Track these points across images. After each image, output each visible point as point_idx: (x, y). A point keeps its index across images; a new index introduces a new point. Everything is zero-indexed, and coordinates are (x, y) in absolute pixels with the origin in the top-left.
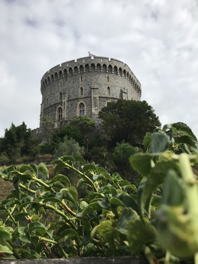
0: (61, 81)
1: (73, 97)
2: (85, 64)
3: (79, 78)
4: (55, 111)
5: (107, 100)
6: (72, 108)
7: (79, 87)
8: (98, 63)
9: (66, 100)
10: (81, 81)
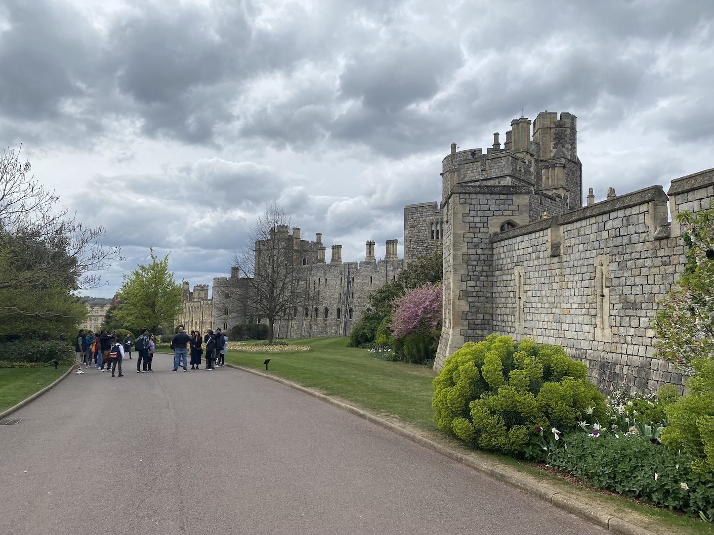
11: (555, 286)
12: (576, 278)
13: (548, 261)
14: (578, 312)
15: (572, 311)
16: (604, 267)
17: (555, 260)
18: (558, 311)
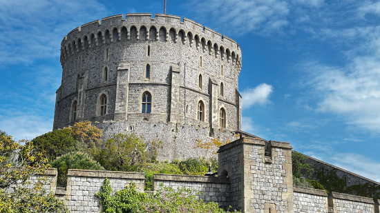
0: (80, 55)
2: (112, 28)
3: (104, 52)
4: (70, 106)
5: (142, 88)
6: (91, 102)
7: (103, 66)
8: (132, 25)
9: (82, 90)
10: (106, 56)
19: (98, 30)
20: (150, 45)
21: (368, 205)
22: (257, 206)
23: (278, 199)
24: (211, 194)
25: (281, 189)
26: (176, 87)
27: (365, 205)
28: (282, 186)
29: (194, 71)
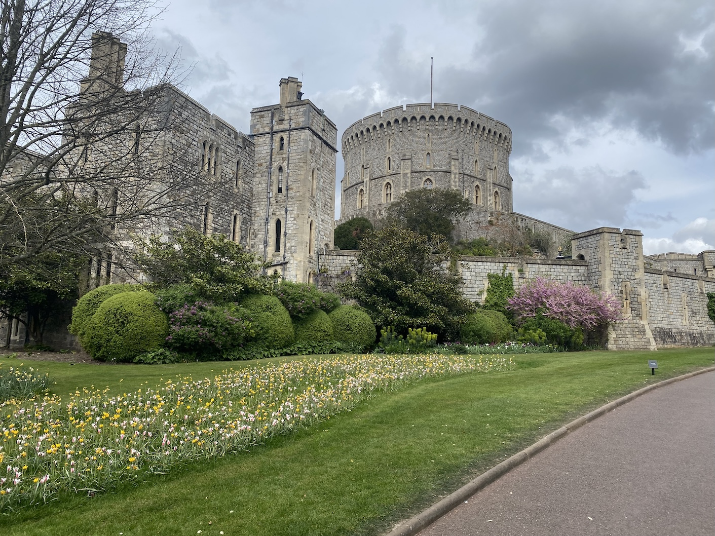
0: (363, 146)
1: (377, 174)
2: (393, 120)
3: (386, 143)
4: (357, 194)
5: (424, 176)
6: (376, 190)
7: (385, 157)
8: (412, 115)
9: (368, 179)
10: (388, 147)
11: (666, 302)
12: (675, 300)
13: (662, 290)
14: (676, 314)
15: (674, 314)
16: (685, 298)
17: (666, 290)
18: (668, 313)
19: (380, 122)
20: (430, 134)
21: (694, 281)
22: (616, 284)
23: (632, 278)
24: (572, 274)
25: (634, 270)
26: (455, 174)
27: (692, 281)
28: (635, 267)
29: (471, 157)
